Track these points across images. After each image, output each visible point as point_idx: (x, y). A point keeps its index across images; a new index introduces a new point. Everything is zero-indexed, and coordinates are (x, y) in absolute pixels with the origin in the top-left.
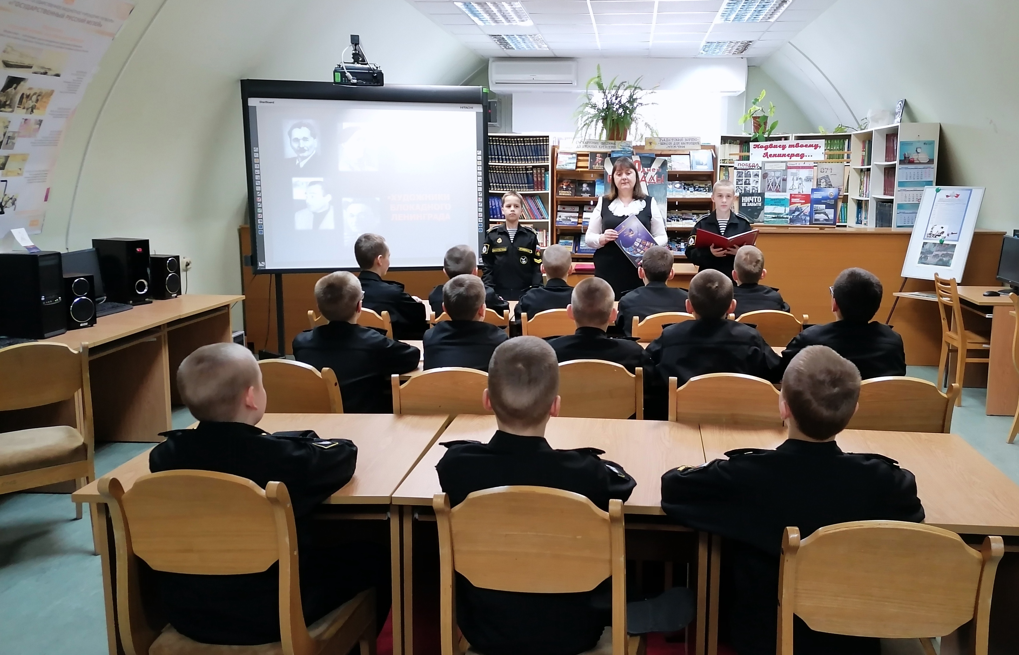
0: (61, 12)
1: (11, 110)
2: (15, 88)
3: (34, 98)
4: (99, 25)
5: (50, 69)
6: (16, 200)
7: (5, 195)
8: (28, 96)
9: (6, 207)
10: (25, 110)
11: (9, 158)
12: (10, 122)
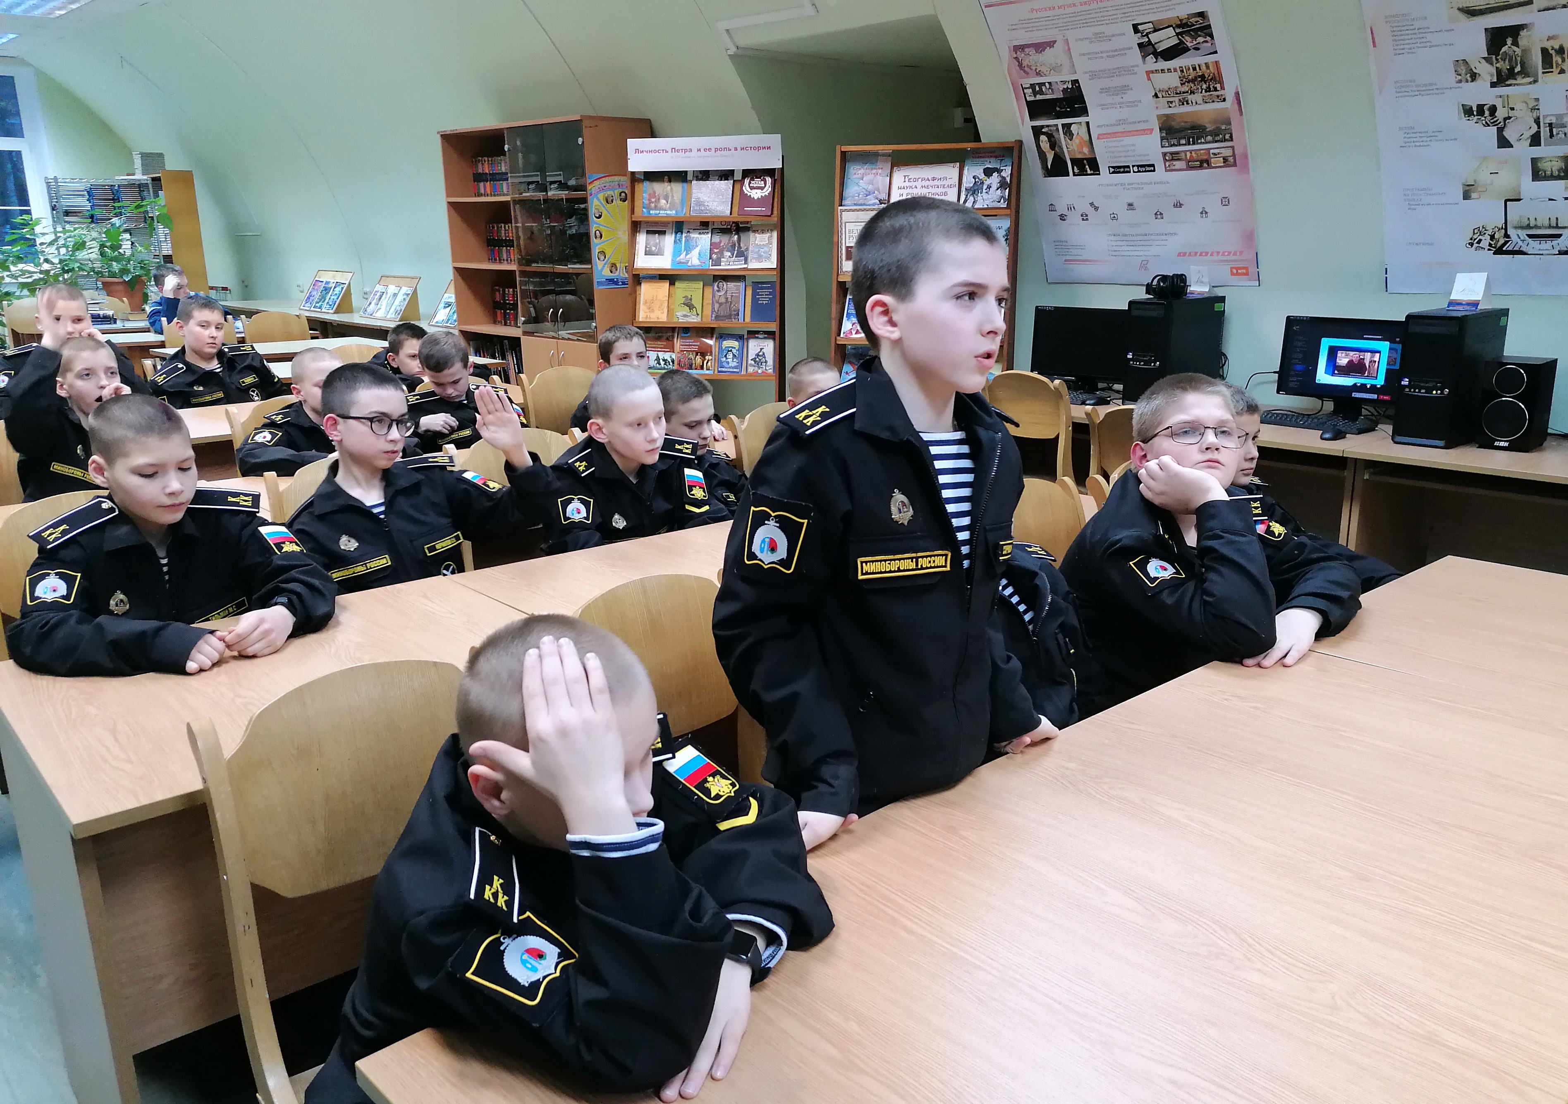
2: (1516, 44)
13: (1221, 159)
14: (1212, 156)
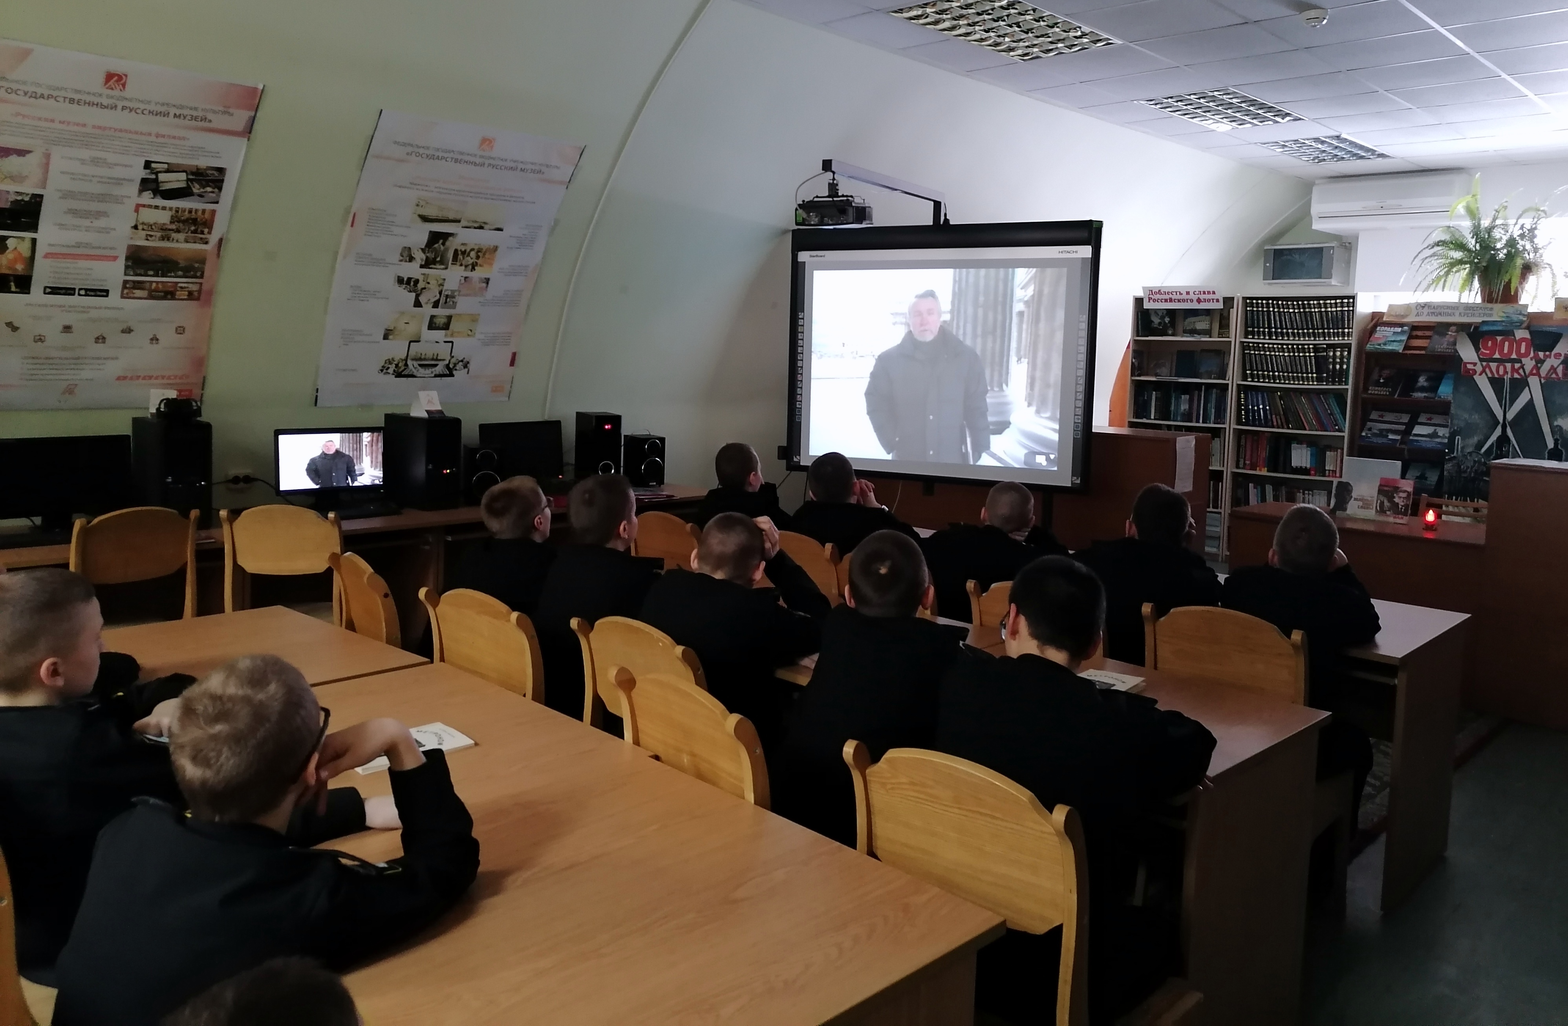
0: (478, 160)
1: (443, 267)
2: (443, 244)
3: (473, 254)
4: (540, 172)
5: (485, 223)
6: (468, 363)
7: (453, 357)
8: (464, 253)
9: (456, 370)
10: (463, 267)
11: (453, 318)
12: (444, 280)
13: (187, 293)
14: (178, 289)
